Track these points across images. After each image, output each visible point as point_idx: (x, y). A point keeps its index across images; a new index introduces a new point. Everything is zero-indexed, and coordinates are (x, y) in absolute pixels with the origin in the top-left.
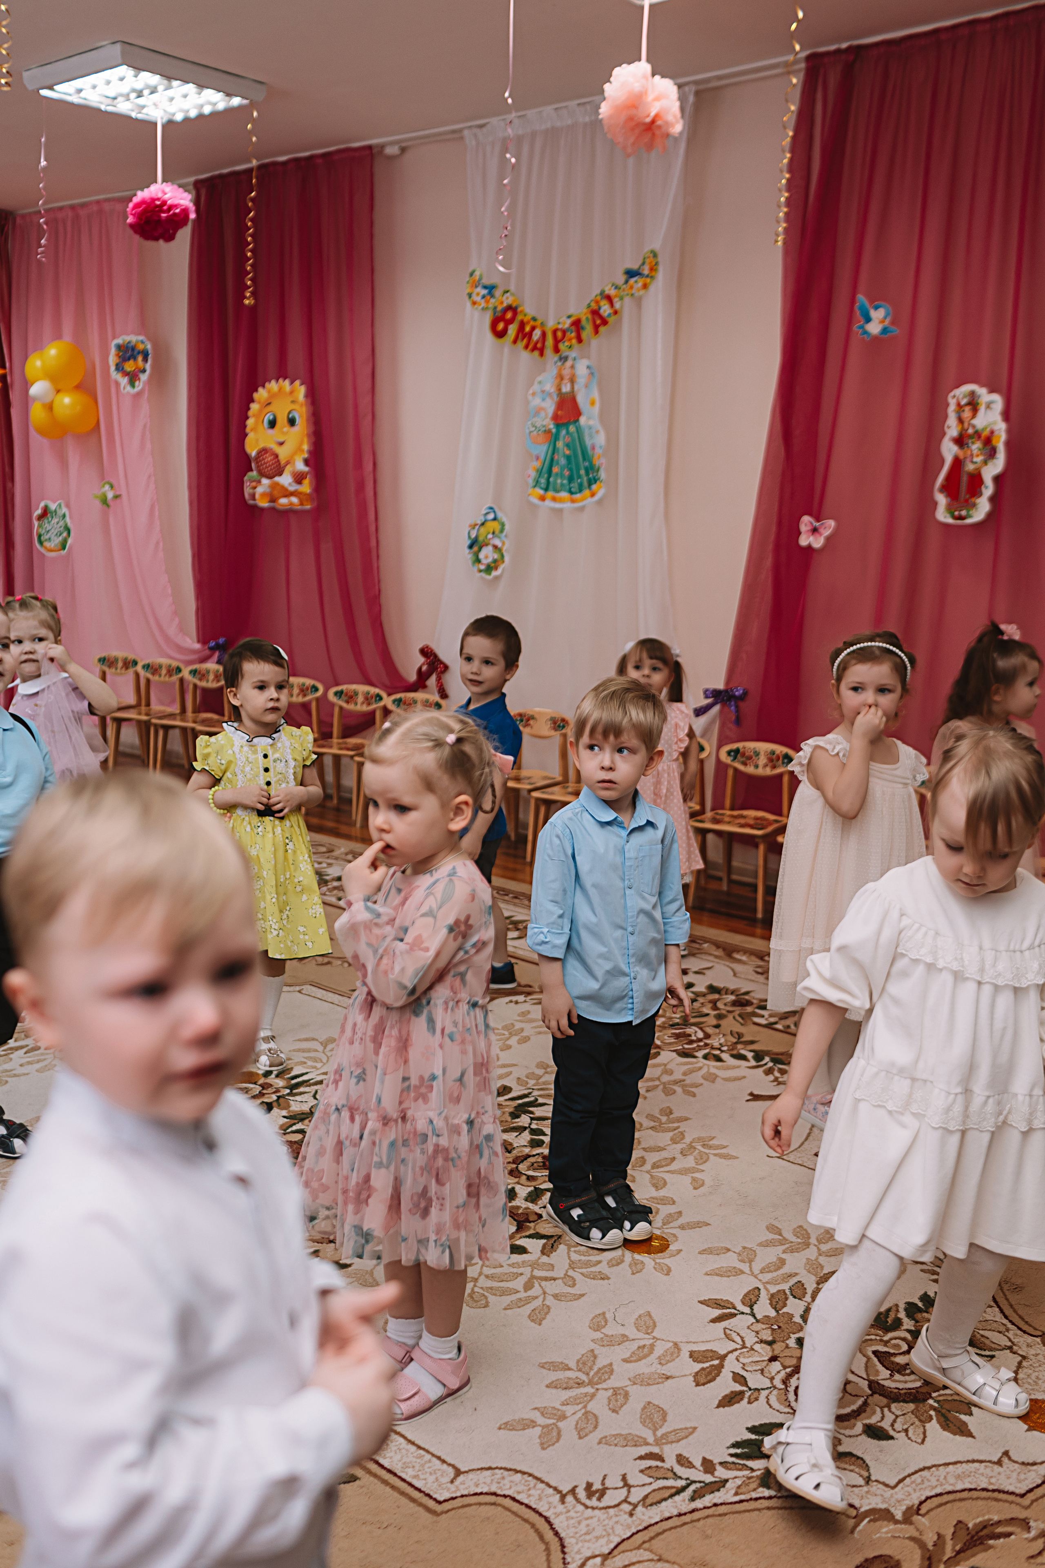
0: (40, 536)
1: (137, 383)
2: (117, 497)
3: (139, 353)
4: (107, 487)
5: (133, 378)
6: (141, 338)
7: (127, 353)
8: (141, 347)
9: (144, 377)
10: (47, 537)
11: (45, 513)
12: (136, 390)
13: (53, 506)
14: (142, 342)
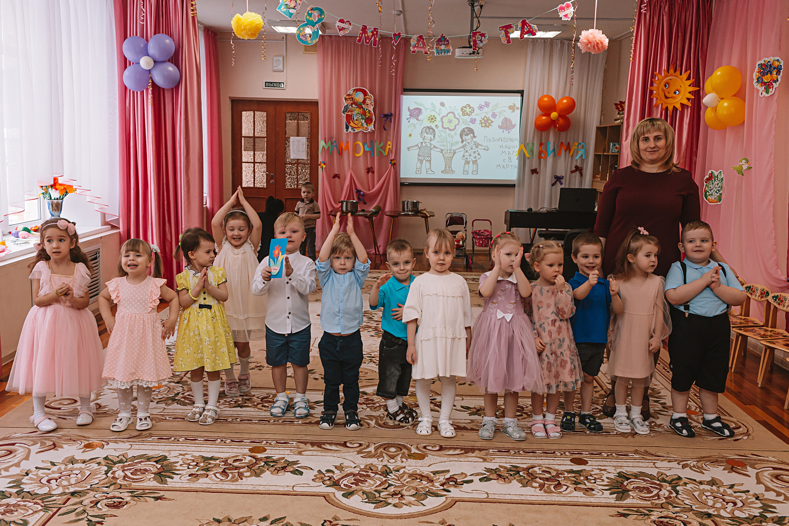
0: (706, 193)
1: (771, 90)
2: (750, 168)
3: (775, 68)
4: (744, 161)
5: (768, 86)
6: (776, 58)
7: (766, 69)
8: (777, 64)
9: (775, 85)
10: (711, 193)
11: (710, 178)
12: (770, 94)
13: (716, 173)
14: (778, 60)
